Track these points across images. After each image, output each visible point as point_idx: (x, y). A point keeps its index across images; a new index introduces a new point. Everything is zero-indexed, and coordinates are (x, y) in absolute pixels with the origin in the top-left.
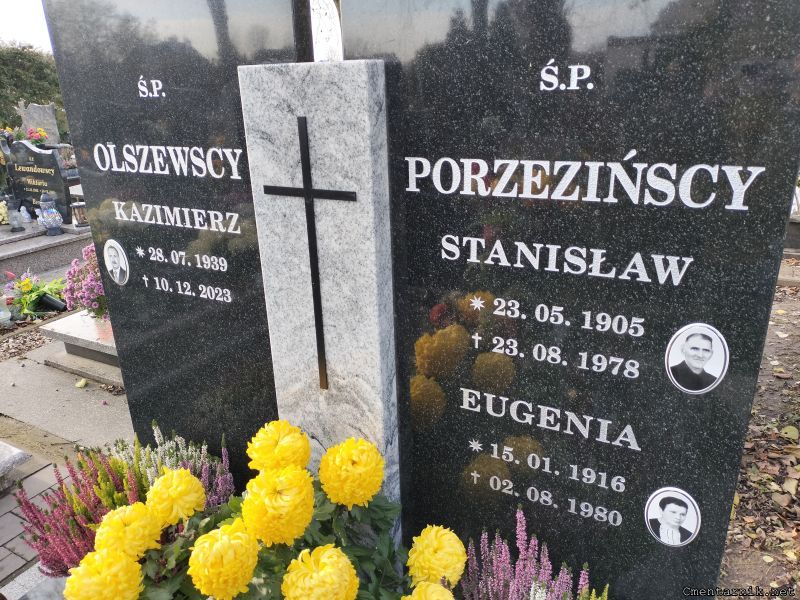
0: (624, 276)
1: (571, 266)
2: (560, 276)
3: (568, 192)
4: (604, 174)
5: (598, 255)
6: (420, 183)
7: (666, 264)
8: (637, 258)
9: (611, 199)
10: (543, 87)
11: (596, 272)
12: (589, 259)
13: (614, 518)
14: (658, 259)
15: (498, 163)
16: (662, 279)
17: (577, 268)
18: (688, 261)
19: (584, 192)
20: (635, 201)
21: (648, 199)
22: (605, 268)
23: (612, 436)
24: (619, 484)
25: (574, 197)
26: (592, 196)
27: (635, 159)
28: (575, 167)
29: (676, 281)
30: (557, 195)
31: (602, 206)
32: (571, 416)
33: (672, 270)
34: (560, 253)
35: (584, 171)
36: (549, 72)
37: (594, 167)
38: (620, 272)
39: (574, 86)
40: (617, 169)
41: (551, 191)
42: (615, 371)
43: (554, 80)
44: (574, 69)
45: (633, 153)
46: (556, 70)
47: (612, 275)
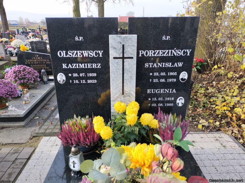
0: (174, 66)
1: (166, 66)
2: (165, 68)
3: (166, 55)
4: (171, 52)
5: (170, 64)
6: (142, 55)
7: (180, 64)
8: (176, 64)
9: (172, 55)
10: (163, 39)
11: (170, 66)
12: (169, 65)
13: (172, 105)
14: (178, 63)
15: (156, 51)
16: (179, 66)
17: (167, 66)
18: (182, 63)
19: (168, 55)
20: (176, 55)
21: (177, 55)
22: (171, 66)
23: (172, 91)
24: (173, 99)
25: (167, 55)
26: (170, 55)
27: (176, 49)
28: (167, 51)
29: (181, 66)
30: (165, 55)
31: (171, 56)
32: (166, 90)
33: (180, 65)
34: (165, 64)
35: (169, 51)
36: (164, 37)
37: (170, 51)
38: (173, 66)
39: (167, 39)
40: (173, 51)
41: (164, 54)
42: (172, 81)
43: (165, 38)
44: (168, 37)
45: (175, 48)
46: (165, 37)
47: (172, 66)
